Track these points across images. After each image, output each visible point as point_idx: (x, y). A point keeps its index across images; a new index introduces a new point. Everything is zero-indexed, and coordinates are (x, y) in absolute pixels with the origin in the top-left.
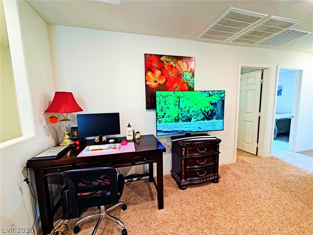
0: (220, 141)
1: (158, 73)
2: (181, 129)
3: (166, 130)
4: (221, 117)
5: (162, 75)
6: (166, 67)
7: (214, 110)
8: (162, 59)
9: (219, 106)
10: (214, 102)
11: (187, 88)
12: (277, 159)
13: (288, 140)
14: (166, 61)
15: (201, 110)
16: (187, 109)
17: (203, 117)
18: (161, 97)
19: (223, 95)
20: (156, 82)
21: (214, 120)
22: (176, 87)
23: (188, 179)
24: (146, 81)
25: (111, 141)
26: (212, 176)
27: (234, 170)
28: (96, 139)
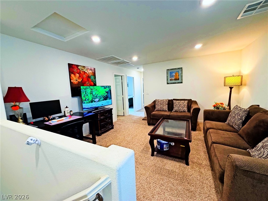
0: (112, 109)
1: (78, 75)
2: (94, 106)
3: (87, 107)
4: (111, 98)
5: (80, 76)
6: (81, 72)
7: (107, 95)
8: (79, 67)
9: (109, 93)
10: (107, 91)
11: (93, 84)
12: (131, 115)
13: (133, 108)
14: (81, 69)
15: (102, 95)
16: (96, 95)
17: (103, 99)
18: (83, 89)
19: (110, 88)
20: (76, 80)
21: (108, 100)
22: (88, 83)
23: (102, 130)
24: (70, 80)
25: (56, 118)
26: (111, 126)
27: (118, 123)
28: (46, 118)
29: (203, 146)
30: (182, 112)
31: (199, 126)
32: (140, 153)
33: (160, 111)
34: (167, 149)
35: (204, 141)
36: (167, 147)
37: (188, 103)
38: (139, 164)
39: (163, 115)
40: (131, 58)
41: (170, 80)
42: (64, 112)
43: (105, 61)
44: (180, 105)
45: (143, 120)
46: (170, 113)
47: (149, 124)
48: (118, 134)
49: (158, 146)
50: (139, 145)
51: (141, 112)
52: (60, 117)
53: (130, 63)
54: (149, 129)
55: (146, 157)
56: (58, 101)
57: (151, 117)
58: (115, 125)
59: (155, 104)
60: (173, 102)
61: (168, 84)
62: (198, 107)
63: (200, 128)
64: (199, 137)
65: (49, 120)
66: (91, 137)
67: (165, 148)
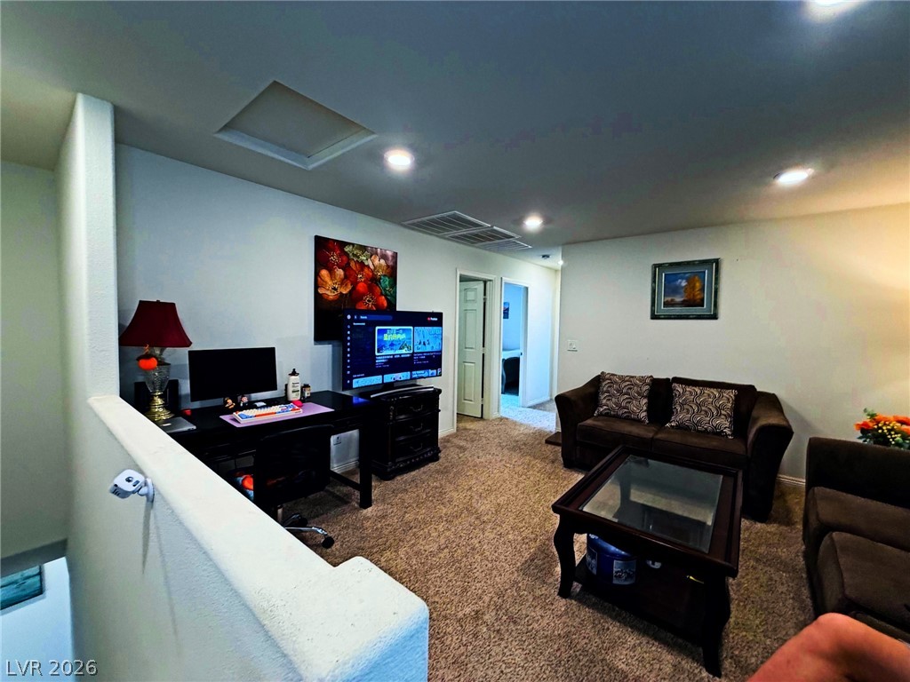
0: (440, 391)
1: (340, 272)
5: (346, 277)
6: (352, 264)
8: (347, 249)
11: (386, 304)
12: (507, 419)
13: (517, 393)
14: (353, 254)
20: (335, 289)
22: (368, 301)
23: (397, 460)
24: (317, 286)
25: (259, 404)
26: (430, 451)
27: (456, 441)
28: (230, 401)
29: (797, 598)
30: (709, 433)
31: (785, 501)
32: (516, 574)
33: (617, 417)
34: (626, 580)
35: (804, 575)
36: (629, 574)
37: (737, 399)
38: (505, 618)
39: (624, 438)
40: (519, 221)
41: (666, 304)
42: (284, 388)
43: (433, 231)
44: (699, 405)
45: (548, 442)
46: (656, 433)
47: (570, 464)
48: (448, 484)
49: (589, 559)
50: (520, 538)
51: (545, 413)
52: (270, 403)
53: (517, 239)
54: (565, 482)
55: (538, 593)
56: (270, 353)
57: (577, 438)
58: (445, 447)
59: (599, 388)
60: (671, 390)
61: (654, 317)
62: (784, 423)
63: (788, 511)
64: (783, 553)
65: (238, 408)
66: (357, 479)
67: (620, 576)
